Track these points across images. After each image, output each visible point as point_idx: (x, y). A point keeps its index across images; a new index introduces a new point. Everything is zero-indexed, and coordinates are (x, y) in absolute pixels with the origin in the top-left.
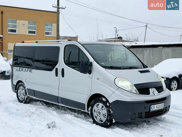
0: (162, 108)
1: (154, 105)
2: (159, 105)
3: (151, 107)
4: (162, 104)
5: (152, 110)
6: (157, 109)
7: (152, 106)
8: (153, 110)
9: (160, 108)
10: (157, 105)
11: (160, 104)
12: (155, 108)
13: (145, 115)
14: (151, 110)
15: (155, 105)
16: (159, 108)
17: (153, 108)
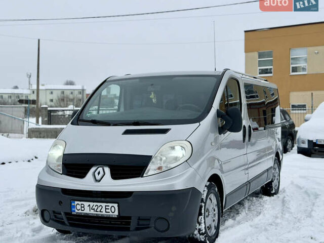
0: (111, 213)
1: (82, 203)
2: (99, 204)
3: (73, 204)
4: (111, 205)
5: (76, 211)
6: (92, 212)
7: (76, 202)
8: (80, 211)
9: (104, 213)
10: (92, 204)
11: (104, 205)
12: (85, 208)
13: (68, 219)
14: (74, 211)
15: (86, 204)
16: (99, 213)
17: (79, 207)
